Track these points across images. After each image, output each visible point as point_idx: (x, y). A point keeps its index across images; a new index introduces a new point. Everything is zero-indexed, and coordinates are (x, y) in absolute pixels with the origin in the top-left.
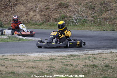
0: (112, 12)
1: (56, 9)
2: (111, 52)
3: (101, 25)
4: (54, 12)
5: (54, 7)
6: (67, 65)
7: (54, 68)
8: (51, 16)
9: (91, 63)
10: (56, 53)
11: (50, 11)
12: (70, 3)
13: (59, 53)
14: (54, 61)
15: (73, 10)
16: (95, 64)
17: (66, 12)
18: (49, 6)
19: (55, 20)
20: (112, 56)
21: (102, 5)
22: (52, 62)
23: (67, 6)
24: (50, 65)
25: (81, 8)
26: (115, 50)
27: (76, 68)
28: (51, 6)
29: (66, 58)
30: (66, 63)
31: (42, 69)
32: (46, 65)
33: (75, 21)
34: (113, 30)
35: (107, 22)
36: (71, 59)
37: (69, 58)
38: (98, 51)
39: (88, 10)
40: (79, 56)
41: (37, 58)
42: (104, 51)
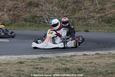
0: (86, 11)
1: (25, 8)
2: (85, 55)
3: (74, 25)
4: (23, 12)
5: (24, 6)
6: (37, 68)
7: (23, 72)
8: (21, 16)
9: (63, 66)
10: (26, 56)
11: (19, 10)
12: (41, 1)
13: (29, 56)
14: (23, 65)
15: (44, 9)
16: (68, 67)
17: (37, 11)
18: (18, 4)
19: (24, 20)
20: (85, 58)
21: (75, 4)
22: (21, 65)
23: (37, 5)
24: (19, 69)
25: (52, 7)
26: (88, 52)
27: (47, 72)
28: (20, 4)
29: (36, 61)
30: (36, 67)
31: (10, 73)
32: (14, 69)
33: (46, 22)
34: (87, 31)
35: (80, 22)
36: (42, 62)
37: (39, 61)
38: (70, 53)
39: (60, 9)
40: (51, 59)
41: (4, 61)
42: (77, 53)
